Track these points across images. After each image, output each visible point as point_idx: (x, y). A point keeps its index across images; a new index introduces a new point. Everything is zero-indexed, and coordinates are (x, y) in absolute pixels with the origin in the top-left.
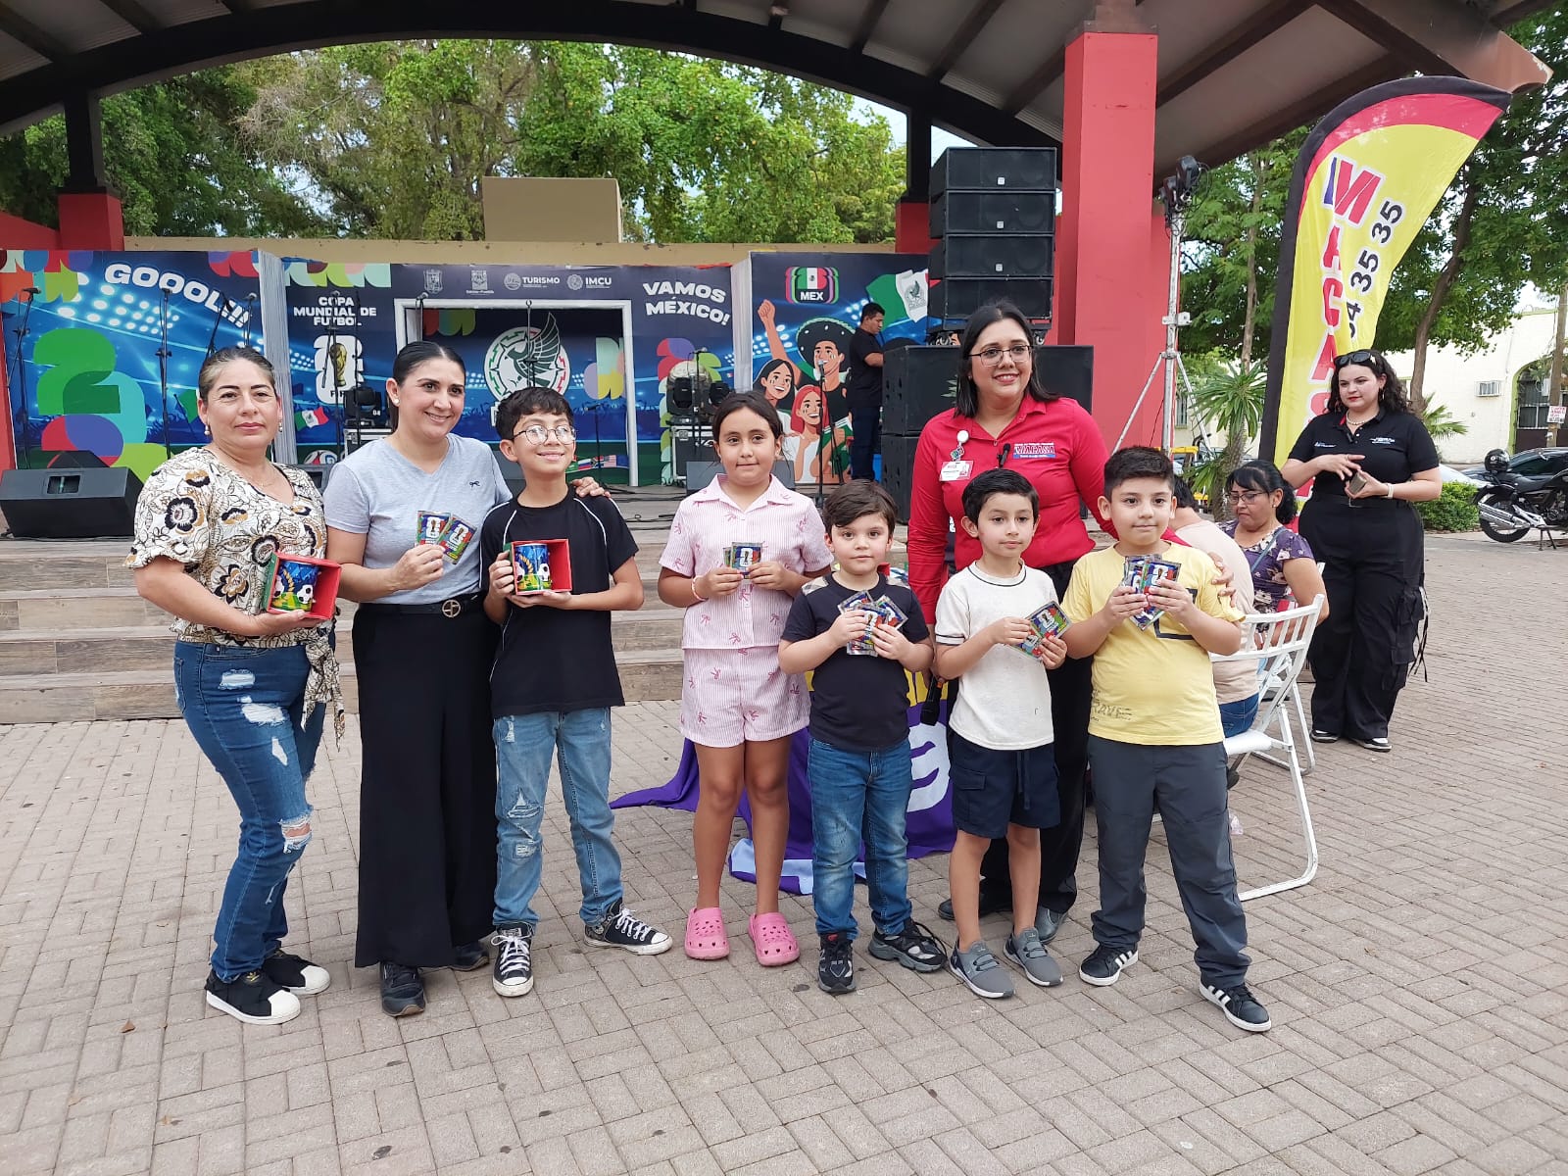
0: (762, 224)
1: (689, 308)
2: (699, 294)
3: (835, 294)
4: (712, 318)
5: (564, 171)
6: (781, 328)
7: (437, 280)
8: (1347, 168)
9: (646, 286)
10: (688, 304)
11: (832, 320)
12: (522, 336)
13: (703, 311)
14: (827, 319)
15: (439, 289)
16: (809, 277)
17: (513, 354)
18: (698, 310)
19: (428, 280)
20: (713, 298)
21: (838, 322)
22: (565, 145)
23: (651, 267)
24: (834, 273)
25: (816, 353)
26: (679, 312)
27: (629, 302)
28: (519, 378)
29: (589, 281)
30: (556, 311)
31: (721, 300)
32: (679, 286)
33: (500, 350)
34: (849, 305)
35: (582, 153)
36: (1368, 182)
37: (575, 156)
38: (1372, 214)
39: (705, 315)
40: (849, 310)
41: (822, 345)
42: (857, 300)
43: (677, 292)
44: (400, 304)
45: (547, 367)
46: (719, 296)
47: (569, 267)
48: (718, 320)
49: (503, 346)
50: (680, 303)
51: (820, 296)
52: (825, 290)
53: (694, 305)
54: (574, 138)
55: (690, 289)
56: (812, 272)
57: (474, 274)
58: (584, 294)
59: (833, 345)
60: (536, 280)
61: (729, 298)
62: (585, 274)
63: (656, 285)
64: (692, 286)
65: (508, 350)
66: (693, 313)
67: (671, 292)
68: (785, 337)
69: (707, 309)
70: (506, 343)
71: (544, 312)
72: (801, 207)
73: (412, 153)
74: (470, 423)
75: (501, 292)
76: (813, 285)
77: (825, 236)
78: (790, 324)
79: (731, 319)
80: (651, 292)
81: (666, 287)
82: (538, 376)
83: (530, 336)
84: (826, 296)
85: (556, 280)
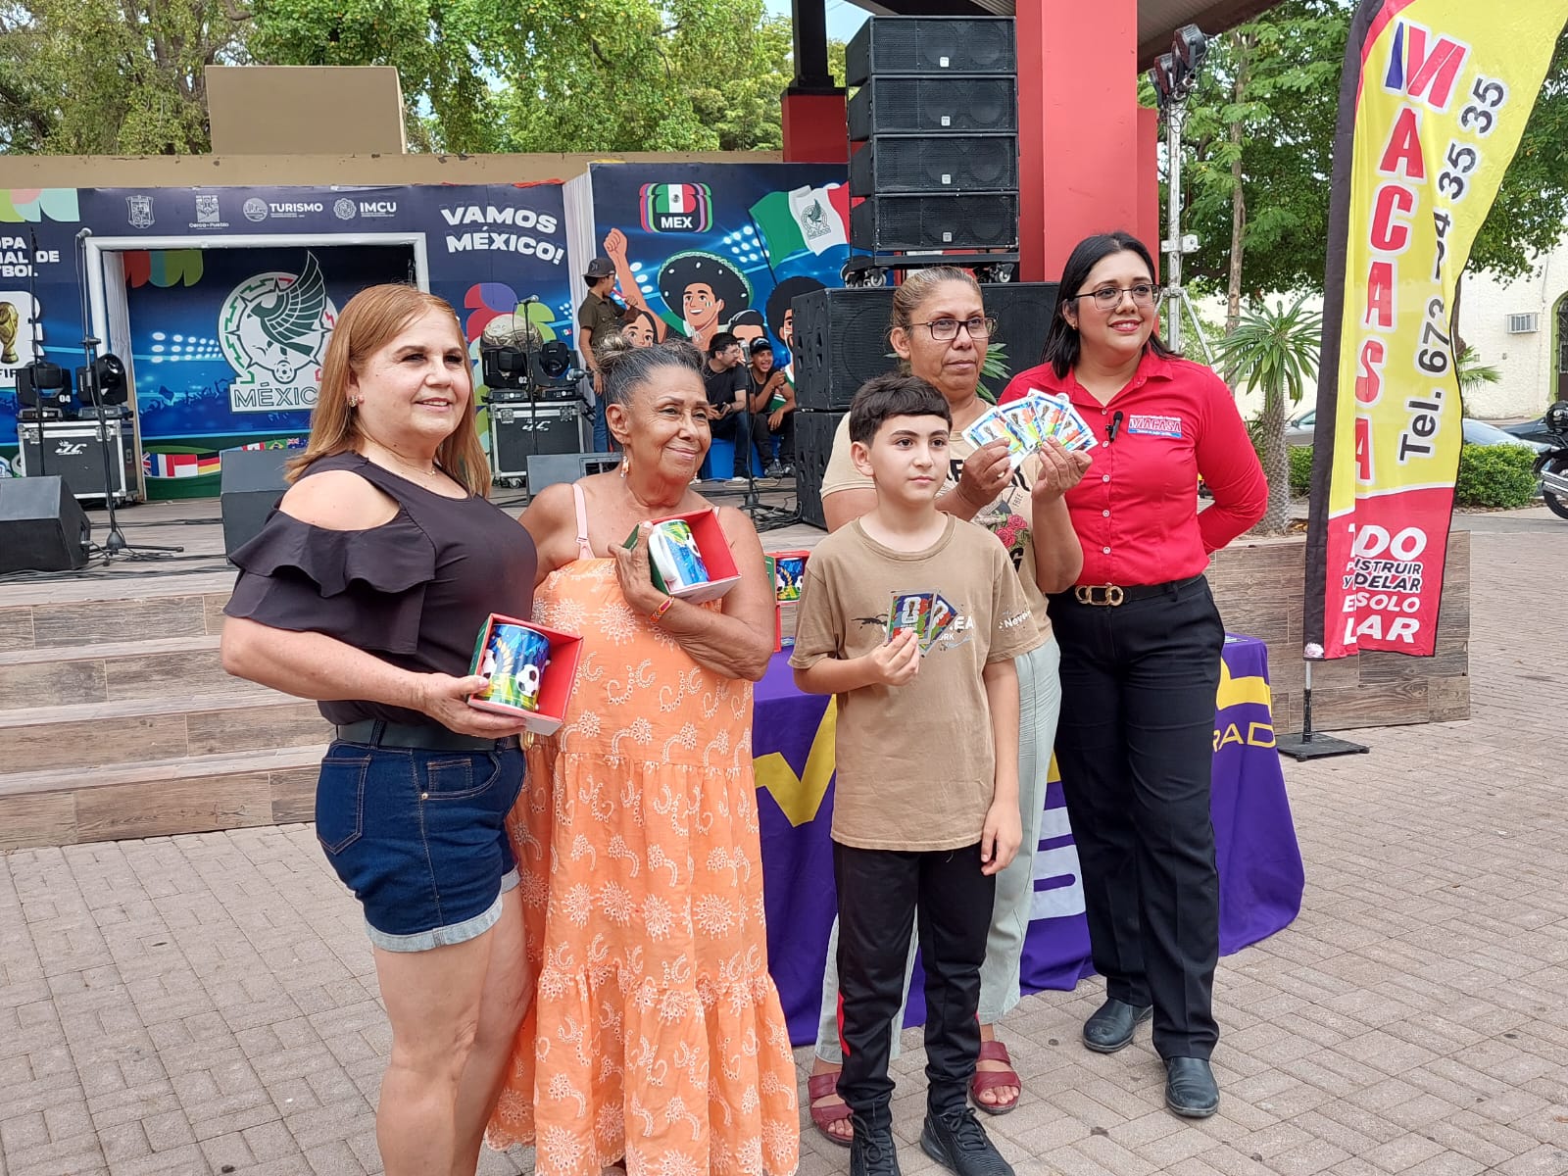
0: (596, 126)
1: (507, 242)
2: (520, 222)
3: (708, 221)
4: (540, 254)
5: (318, 57)
6: (636, 266)
7: (147, 209)
8: (1418, 36)
9: (446, 213)
10: (504, 236)
11: (705, 255)
12: (270, 285)
13: (527, 246)
14: (698, 254)
15: (149, 223)
16: (671, 196)
17: (259, 311)
18: (519, 244)
19: (135, 210)
20: (539, 227)
21: (714, 257)
22: (319, 20)
23: (452, 187)
24: (705, 191)
25: (685, 300)
26: (494, 247)
27: (424, 234)
28: (270, 344)
29: (365, 207)
30: (318, 250)
31: (551, 229)
32: (492, 213)
33: (240, 305)
34: (728, 235)
35: (343, 31)
36: (1450, 56)
37: (334, 36)
38: (1460, 93)
39: (530, 251)
40: (727, 240)
41: (694, 288)
42: (738, 228)
43: (490, 220)
44: (93, 246)
45: (309, 327)
46: (548, 225)
47: (335, 188)
48: (548, 257)
49: (243, 299)
50: (494, 236)
51: (687, 222)
52: (694, 214)
53: (514, 238)
54: (333, 11)
55: (508, 215)
56: (675, 189)
57: (199, 201)
58: (359, 224)
59: (708, 288)
60: (288, 207)
61: (561, 227)
62: (358, 197)
63: (460, 211)
64: (510, 211)
65: (251, 306)
66: (512, 248)
67: (481, 220)
68: (642, 278)
69: (533, 242)
70: (248, 295)
71: (299, 251)
72: (648, 104)
73: (100, 35)
74: (201, 408)
75: (237, 223)
76: (677, 207)
77: (682, 142)
78: (648, 261)
79: (565, 258)
80: (453, 220)
81: (474, 214)
82: (297, 340)
83: (283, 285)
84: (696, 223)
85: (317, 207)
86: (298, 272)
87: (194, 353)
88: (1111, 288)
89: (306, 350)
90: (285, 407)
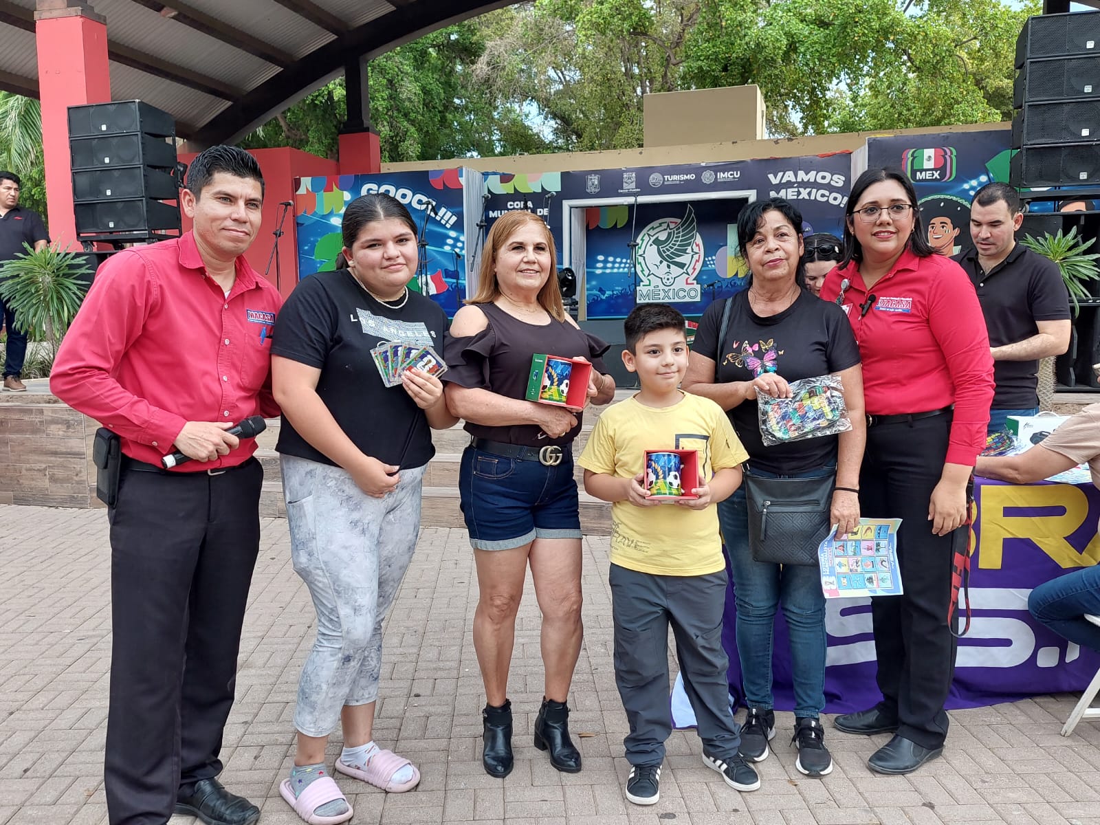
0: (905, 112)
1: (809, 194)
2: (819, 180)
3: (952, 172)
4: (831, 201)
5: (716, 83)
7: (596, 183)
9: (771, 176)
10: (808, 190)
11: (948, 197)
12: (665, 226)
13: (823, 196)
14: (942, 197)
15: (597, 190)
16: (926, 157)
17: (657, 242)
18: (817, 195)
19: (590, 183)
20: (833, 183)
21: (954, 198)
22: (716, 60)
23: (776, 159)
24: (952, 152)
25: (930, 229)
26: (800, 197)
27: (755, 191)
28: (661, 262)
29: (721, 176)
30: (693, 203)
31: (841, 184)
32: (802, 175)
33: (646, 238)
34: (967, 182)
35: (731, 65)
37: (725, 69)
39: (825, 199)
40: (966, 186)
41: (937, 221)
42: (976, 177)
43: (799, 180)
44: (566, 204)
45: (685, 251)
46: (838, 181)
47: (703, 164)
48: (836, 203)
49: (649, 235)
50: (801, 190)
51: (936, 175)
52: (942, 169)
53: (814, 191)
54: (725, 53)
55: (811, 176)
56: (929, 152)
57: (625, 176)
58: (715, 186)
59: (948, 220)
60: (675, 177)
61: (847, 182)
62: (717, 169)
63: (780, 174)
64: (813, 173)
65: (653, 239)
66: (813, 198)
67: (793, 180)
69: (827, 193)
70: (651, 232)
71: (683, 204)
72: (946, 94)
74: (620, 301)
75: (645, 188)
76: (928, 165)
77: (970, 119)
80: (775, 181)
81: (789, 176)
82: (677, 259)
83: (672, 226)
84: (943, 175)
85: (691, 177)
86: (681, 218)
87: (619, 268)
88: (874, 207)
89: (681, 265)
90: (667, 300)
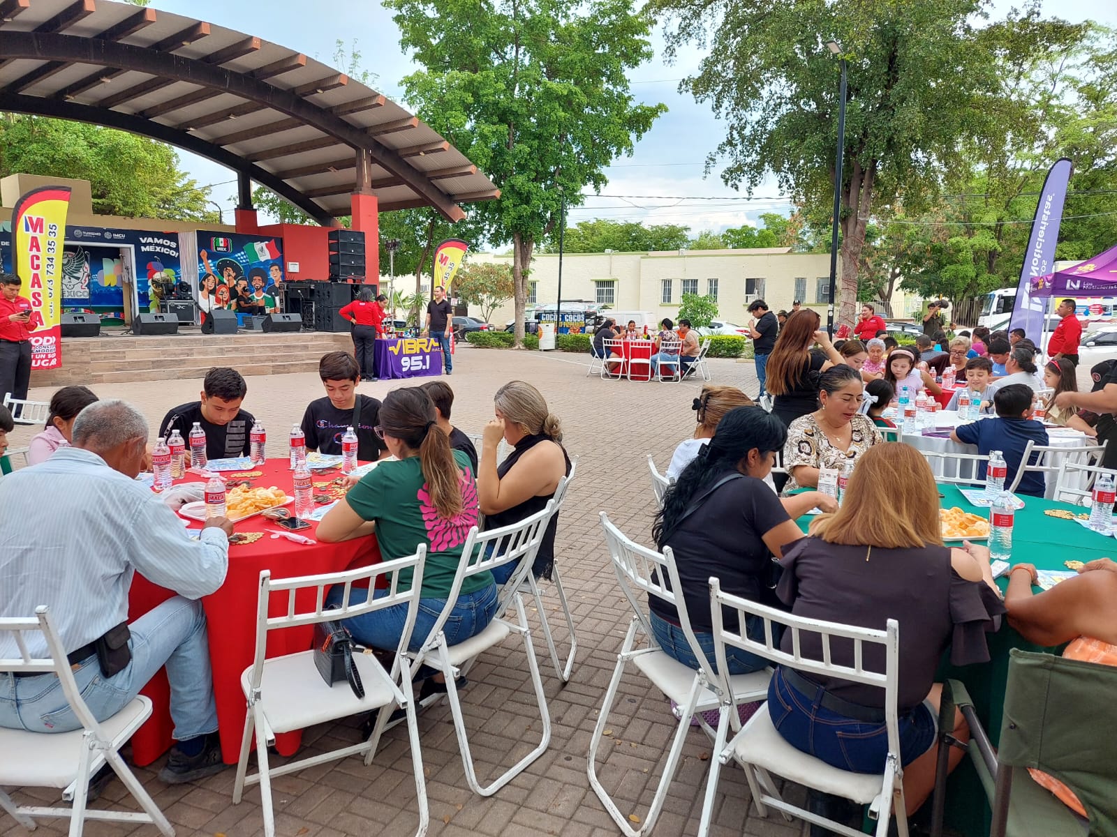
1: (160, 249)
2: (165, 244)
3: (231, 250)
4: (171, 254)
6: (210, 261)
9: (141, 239)
10: (159, 247)
11: (230, 259)
12: (66, 256)
13: (167, 251)
14: (228, 259)
18: (164, 250)
20: (171, 245)
21: (233, 260)
23: (143, 231)
24: (230, 241)
25: (224, 272)
26: (156, 251)
27: (134, 245)
29: (115, 235)
31: (174, 247)
32: (156, 240)
39: (167, 253)
42: (240, 252)
43: (155, 242)
45: (79, 271)
46: (173, 245)
47: (110, 229)
48: (173, 255)
50: (156, 247)
51: (225, 249)
52: (227, 247)
53: (162, 248)
55: (161, 241)
56: (221, 240)
58: (110, 241)
59: (231, 269)
60: (89, 233)
61: (178, 246)
62: (113, 231)
63: (145, 239)
64: (161, 240)
66: (162, 251)
67: (152, 242)
68: (212, 265)
69: (169, 250)
76: (222, 245)
78: (213, 260)
79: (179, 256)
80: (143, 241)
81: (150, 240)
82: (75, 275)
83: (70, 256)
84: (227, 249)
85: (100, 234)
86: (75, 252)
89: (78, 278)
90: (70, 297)
